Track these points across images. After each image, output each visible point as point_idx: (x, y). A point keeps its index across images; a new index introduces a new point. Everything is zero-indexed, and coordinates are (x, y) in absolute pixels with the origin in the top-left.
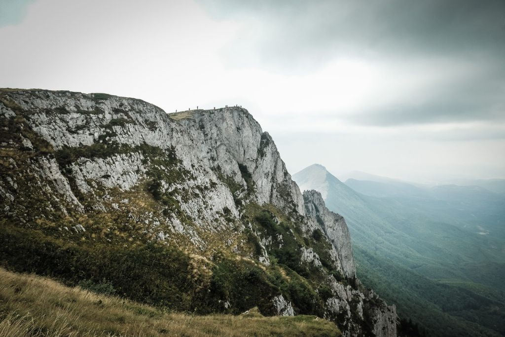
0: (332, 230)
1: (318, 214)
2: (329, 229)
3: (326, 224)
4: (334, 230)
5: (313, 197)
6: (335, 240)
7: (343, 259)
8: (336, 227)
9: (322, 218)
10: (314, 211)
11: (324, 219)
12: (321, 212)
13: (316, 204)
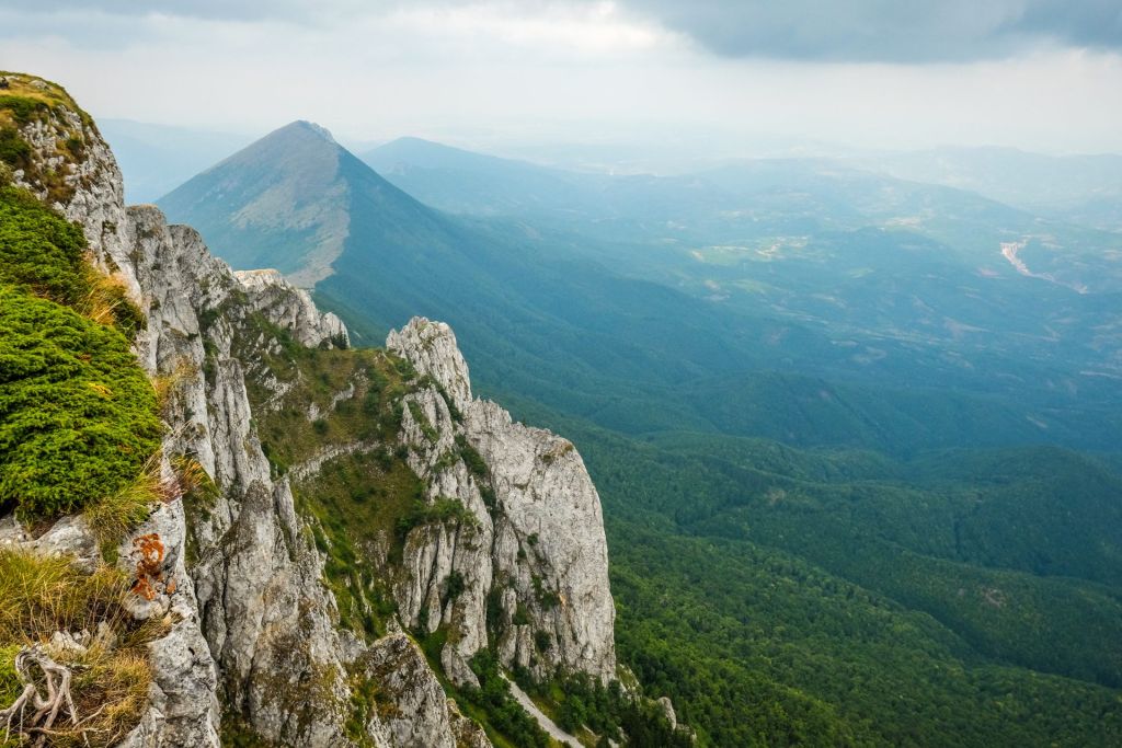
0: (528, 499)
1: (461, 430)
2: (514, 494)
3: (502, 471)
4: (536, 497)
5: (430, 351)
6: (543, 537)
7: (576, 605)
8: (546, 489)
9: (481, 448)
10: (447, 425)
11: (489, 452)
12: (476, 425)
13: (446, 383)
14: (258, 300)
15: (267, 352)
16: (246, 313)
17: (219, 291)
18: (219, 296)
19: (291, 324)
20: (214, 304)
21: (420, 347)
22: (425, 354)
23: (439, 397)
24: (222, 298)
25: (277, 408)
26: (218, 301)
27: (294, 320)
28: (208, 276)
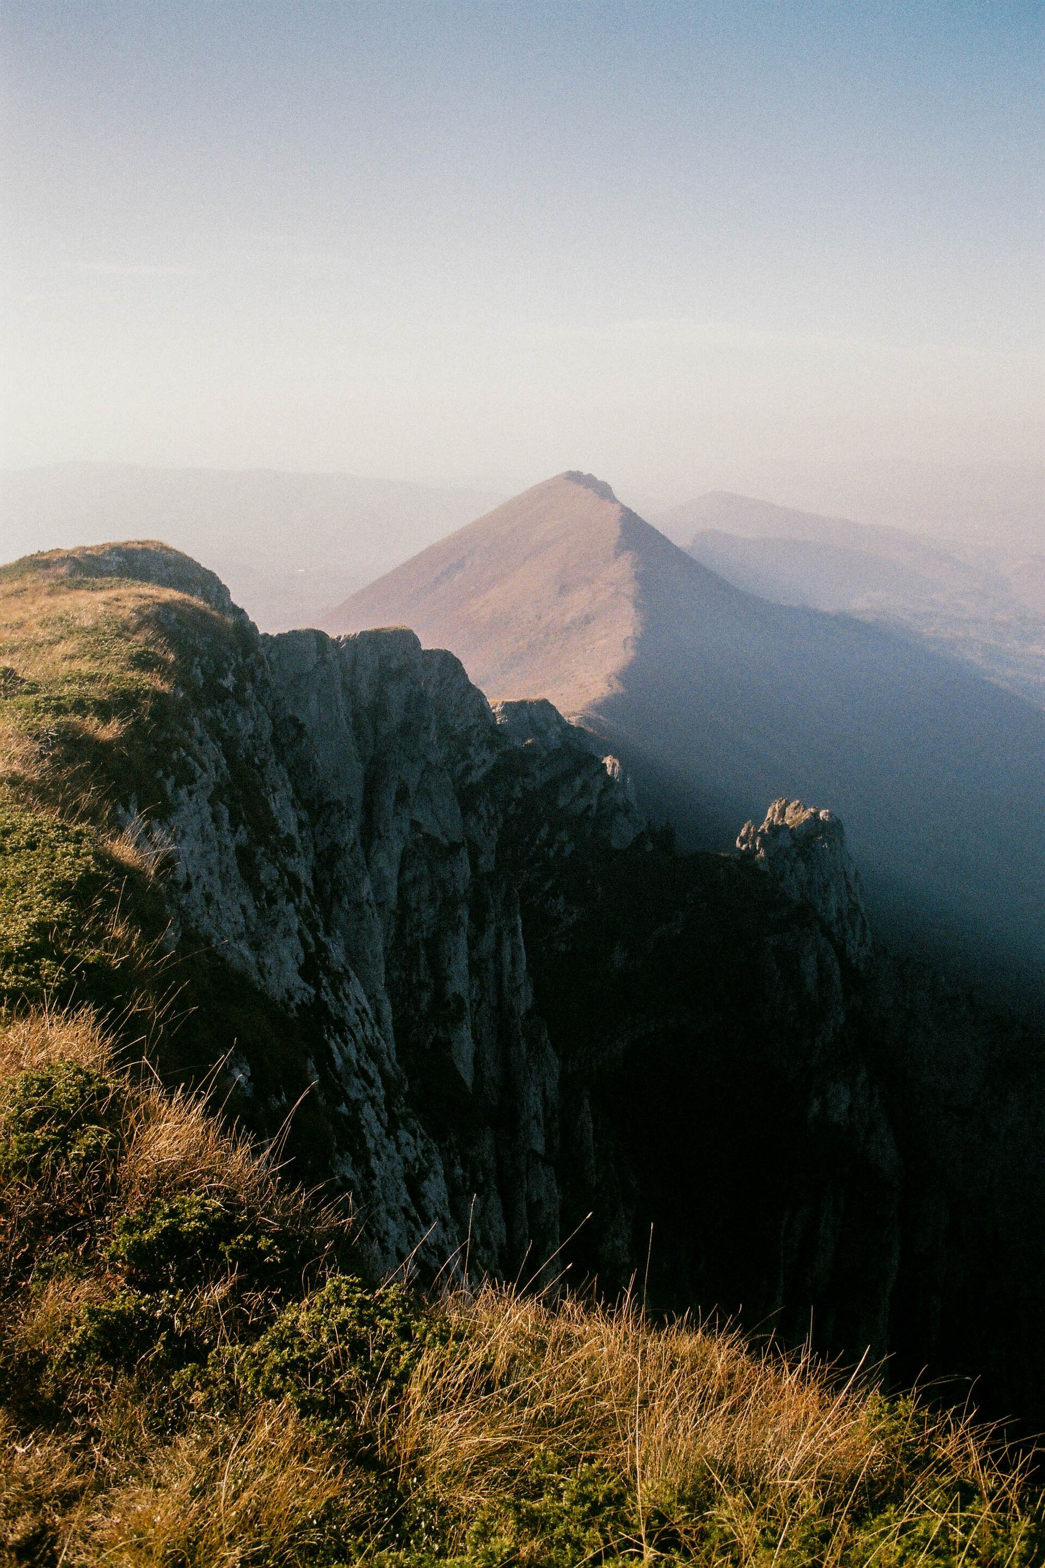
14: (542, 768)
15: (552, 854)
16: (524, 789)
17: (485, 755)
18: (484, 761)
19: (589, 807)
20: (476, 776)
21: (794, 855)
22: (801, 865)
23: (823, 941)
24: (489, 765)
25: (563, 948)
26: (484, 770)
27: (594, 802)
28: (471, 728)
